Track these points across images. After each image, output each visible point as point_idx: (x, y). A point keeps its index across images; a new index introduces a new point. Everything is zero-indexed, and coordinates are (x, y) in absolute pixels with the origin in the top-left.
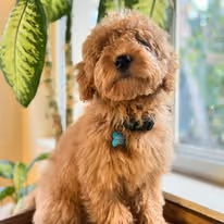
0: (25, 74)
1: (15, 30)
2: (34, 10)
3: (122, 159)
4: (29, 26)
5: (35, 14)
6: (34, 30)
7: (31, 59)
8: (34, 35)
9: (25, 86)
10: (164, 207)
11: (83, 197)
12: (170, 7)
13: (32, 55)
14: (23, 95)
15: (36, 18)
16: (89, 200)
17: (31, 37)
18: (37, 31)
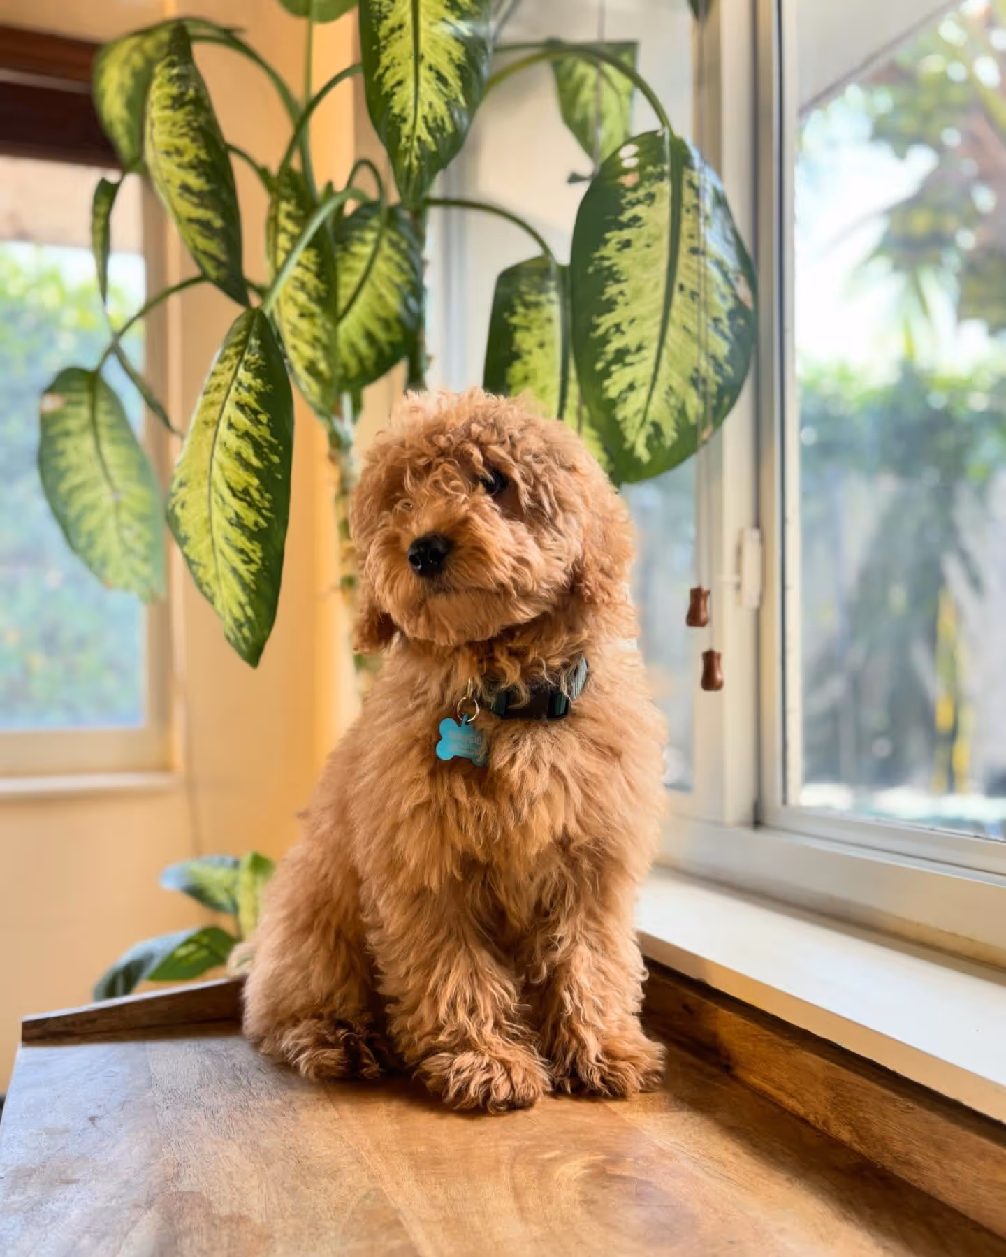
0: (236, 560)
1: (210, 432)
2: (258, 373)
3: (463, 798)
4: (242, 421)
5: (258, 383)
6: (254, 432)
7: (250, 517)
8: (257, 446)
9: (243, 599)
10: (646, 986)
11: (367, 920)
12: (739, 310)
13: (251, 504)
14: (240, 626)
15: (262, 397)
16: (379, 927)
17: (248, 453)
18: (261, 433)
